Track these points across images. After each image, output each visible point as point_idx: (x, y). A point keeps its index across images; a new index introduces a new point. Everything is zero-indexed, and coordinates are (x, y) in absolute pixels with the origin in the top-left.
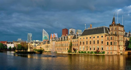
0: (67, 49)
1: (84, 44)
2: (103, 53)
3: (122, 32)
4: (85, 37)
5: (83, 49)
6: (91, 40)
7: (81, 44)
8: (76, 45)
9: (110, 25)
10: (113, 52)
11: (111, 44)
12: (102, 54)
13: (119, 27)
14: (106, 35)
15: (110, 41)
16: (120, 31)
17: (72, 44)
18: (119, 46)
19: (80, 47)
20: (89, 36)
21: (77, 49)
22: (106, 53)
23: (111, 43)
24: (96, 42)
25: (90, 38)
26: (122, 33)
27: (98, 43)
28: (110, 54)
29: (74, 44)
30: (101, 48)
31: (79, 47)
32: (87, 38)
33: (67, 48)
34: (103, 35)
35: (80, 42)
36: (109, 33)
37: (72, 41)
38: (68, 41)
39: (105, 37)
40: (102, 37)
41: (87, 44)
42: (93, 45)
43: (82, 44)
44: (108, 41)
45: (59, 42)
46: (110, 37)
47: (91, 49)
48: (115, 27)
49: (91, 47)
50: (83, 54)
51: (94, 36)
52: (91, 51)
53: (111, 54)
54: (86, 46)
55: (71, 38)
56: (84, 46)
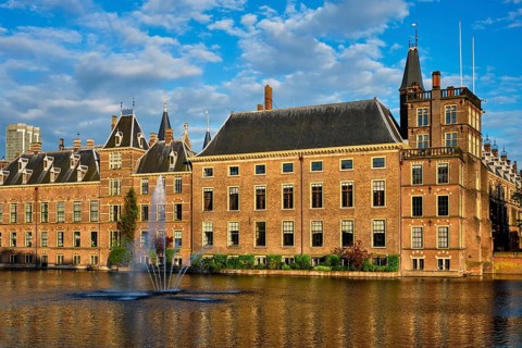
1: (235, 206)
2: (388, 263)
4: (247, 161)
5: (230, 239)
6: (292, 183)
7: (209, 207)
8: (171, 213)
10: (456, 257)
13: (470, 110)
14: (404, 157)
15: (438, 193)
16: (472, 131)
17: (140, 204)
19: (206, 227)
20: (274, 160)
21: (180, 242)
22: (405, 267)
23: (443, 201)
24: (334, 198)
25: (288, 168)
27: (348, 201)
28: (432, 271)
30: (367, 236)
31: (193, 226)
32: (261, 169)
34: (387, 151)
35: (208, 195)
36: (405, 142)
37: (138, 188)
38: (106, 183)
39: (401, 164)
40: (379, 163)
41: (260, 205)
42: (311, 214)
43: (222, 207)
44: (423, 193)
45: (15, 188)
46: (438, 164)
47: (297, 239)
48: (445, 109)
49: (292, 229)
51: (317, 158)
52: (296, 250)
54: (255, 220)
55: (124, 164)
56: (234, 219)
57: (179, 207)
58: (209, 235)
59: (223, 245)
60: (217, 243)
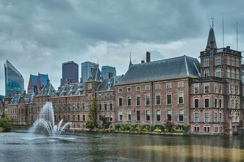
0: (81, 119)
1: (129, 104)
3: (237, 70)
4: (134, 85)
5: (128, 118)
6: (149, 94)
7: (121, 104)
8: (108, 107)
9: (202, 53)
10: (212, 127)
11: (207, 105)
12: (180, 132)
13: (228, 58)
14: (191, 82)
15: (204, 97)
16: (231, 67)
17: (98, 104)
18: (229, 111)
19: (120, 113)
20: (143, 84)
21: (111, 119)
22: (191, 131)
23: (207, 101)
24: (164, 100)
26: (238, 73)
27: (169, 102)
29: (103, 104)
30: (177, 116)
31: (116, 112)
32: (138, 89)
33: (84, 116)
34: (184, 80)
35: (120, 100)
36: (199, 74)
37: (98, 98)
38: (87, 95)
39: (190, 85)
40: (181, 85)
41: (138, 103)
42: (156, 107)
43: (125, 105)
44: (198, 98)
45: (60, 98)
46: (205, 85)
47: (151, 118)
48: (215, 59)
49: (149, 113)
50: (127, 133)
51: (158, 83)
52: (151, 122)
53: (207, 134)
54: (137, 110)
55: (93, 88)
56: (129, 110)
57: (111, 104)
58: (121, 116)
59: (125, 120)
60: (123, 119)
